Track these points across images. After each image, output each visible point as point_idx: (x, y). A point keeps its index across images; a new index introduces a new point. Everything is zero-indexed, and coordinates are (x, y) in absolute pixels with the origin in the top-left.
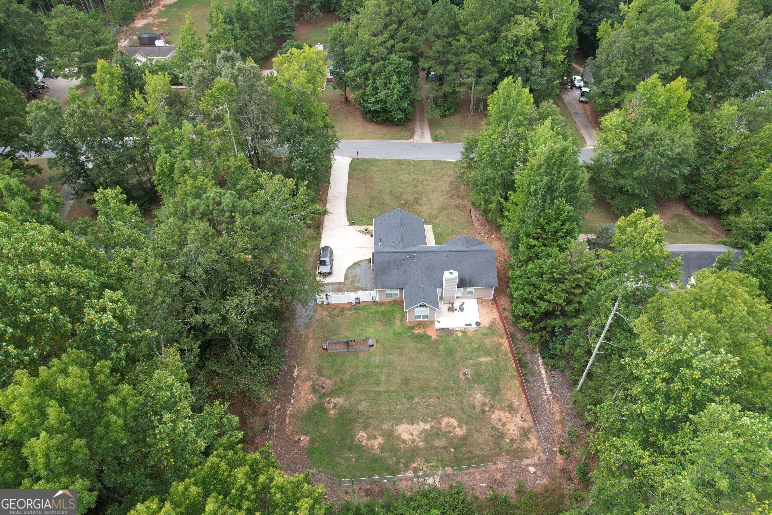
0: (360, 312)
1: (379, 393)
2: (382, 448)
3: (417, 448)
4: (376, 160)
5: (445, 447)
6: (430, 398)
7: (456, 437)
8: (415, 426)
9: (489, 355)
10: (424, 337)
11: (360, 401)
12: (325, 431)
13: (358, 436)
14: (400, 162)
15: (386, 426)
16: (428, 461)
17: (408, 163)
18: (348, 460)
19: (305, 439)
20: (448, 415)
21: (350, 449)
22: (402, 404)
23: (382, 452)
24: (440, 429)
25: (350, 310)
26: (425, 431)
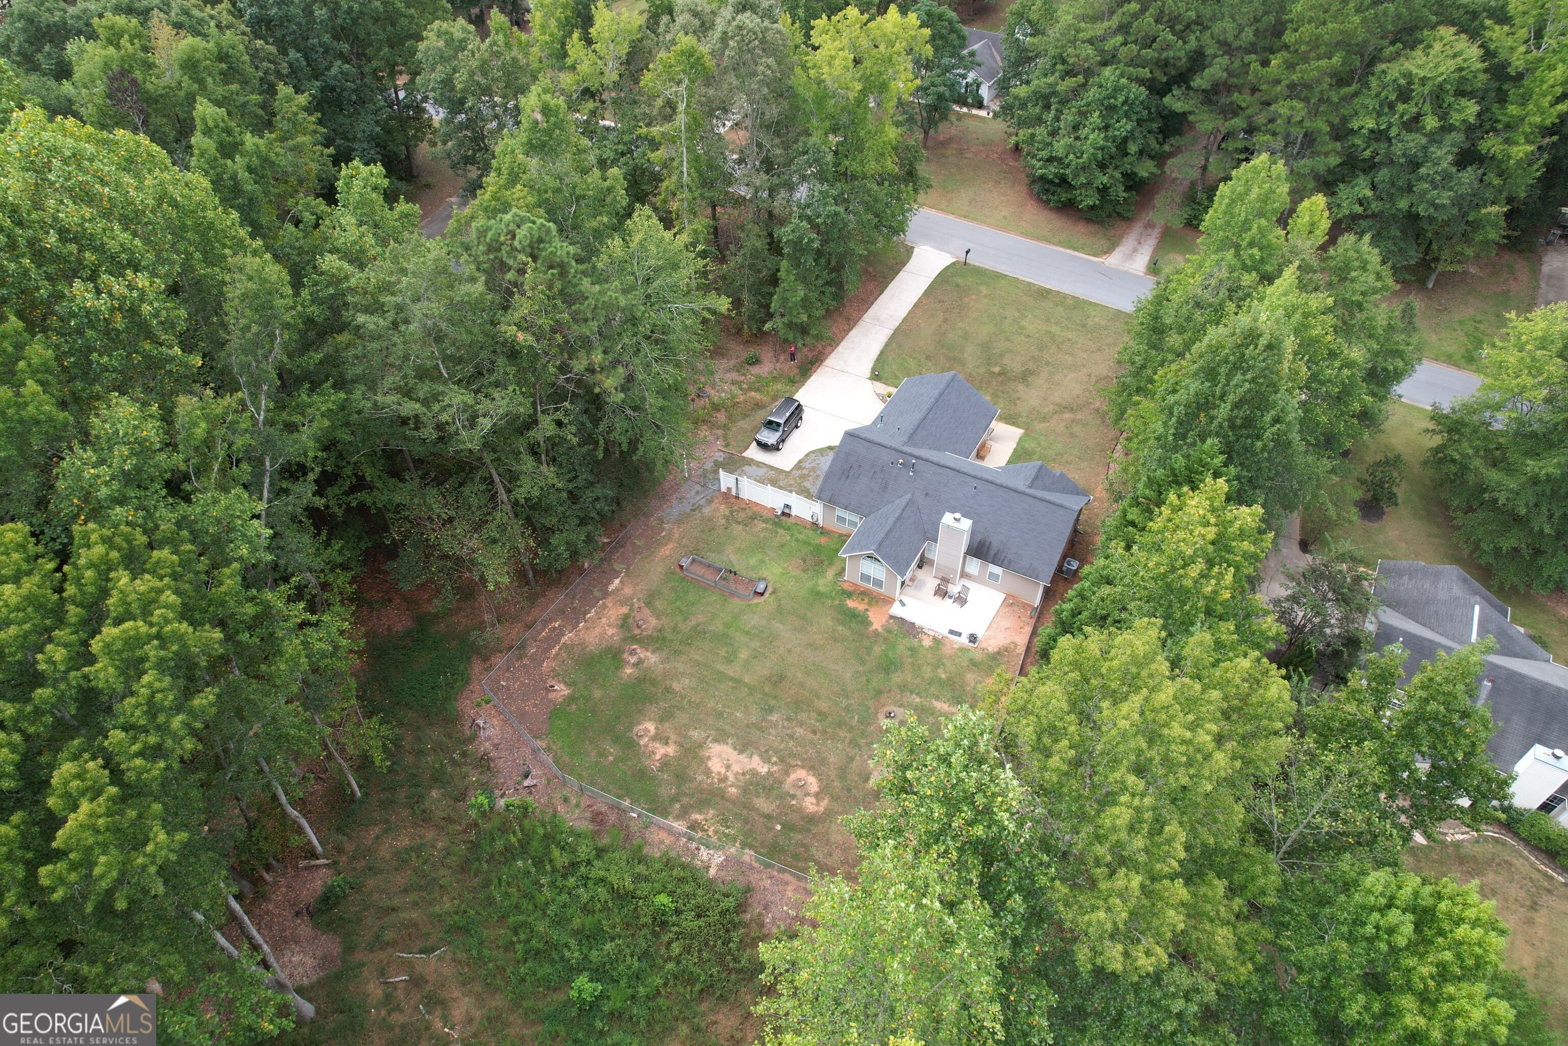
0: (781, 531)
1: (722, 677)
2: (665, 764)
3: (722, 795)
4: (998, 276)
5: (768, 817)
6: (801, 726)
7: (799, 810)
8: (743, 758)
9: (957, 703)
10: (860, 620)
11: (683, 674)
12: (597, 694)
13: (641, 727)
14: (1044, 294)
15: (695, 735)
16: (725, 822)
17: (1060, 298)
18: (603, 754)
19: (561, 690)
20: (812, 768)
21: (617, 740)
22: (747, 712)
23: (660, 770)
24: (781, 783)
25: (765, 521)
26: (754, 773)
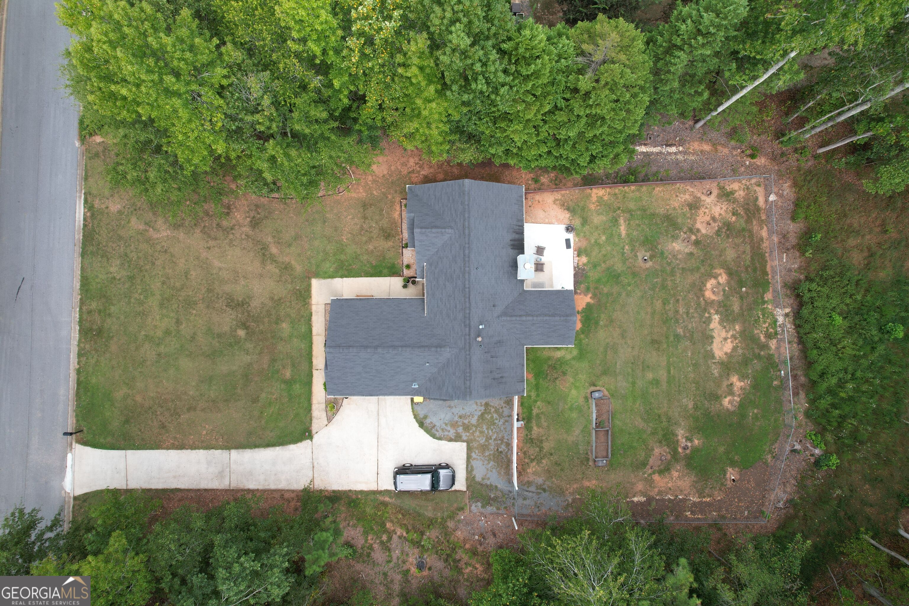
1: (670, 380)
3: (743, 333)
5: (741, 298)
8: (715, 334)
9: (616, 221)
10: (589, 315)
11: (681, 407)
12: (722, 449)
13: (729, 406)
15: (716, 372)
16: (757, 321)
18: (756, 418)
19: (732, 474)
21: (743, 416)
22: (685, 350)
23: (747, 377)
24: (719, 302)
25: (530, 429)
26: (721, 322)
